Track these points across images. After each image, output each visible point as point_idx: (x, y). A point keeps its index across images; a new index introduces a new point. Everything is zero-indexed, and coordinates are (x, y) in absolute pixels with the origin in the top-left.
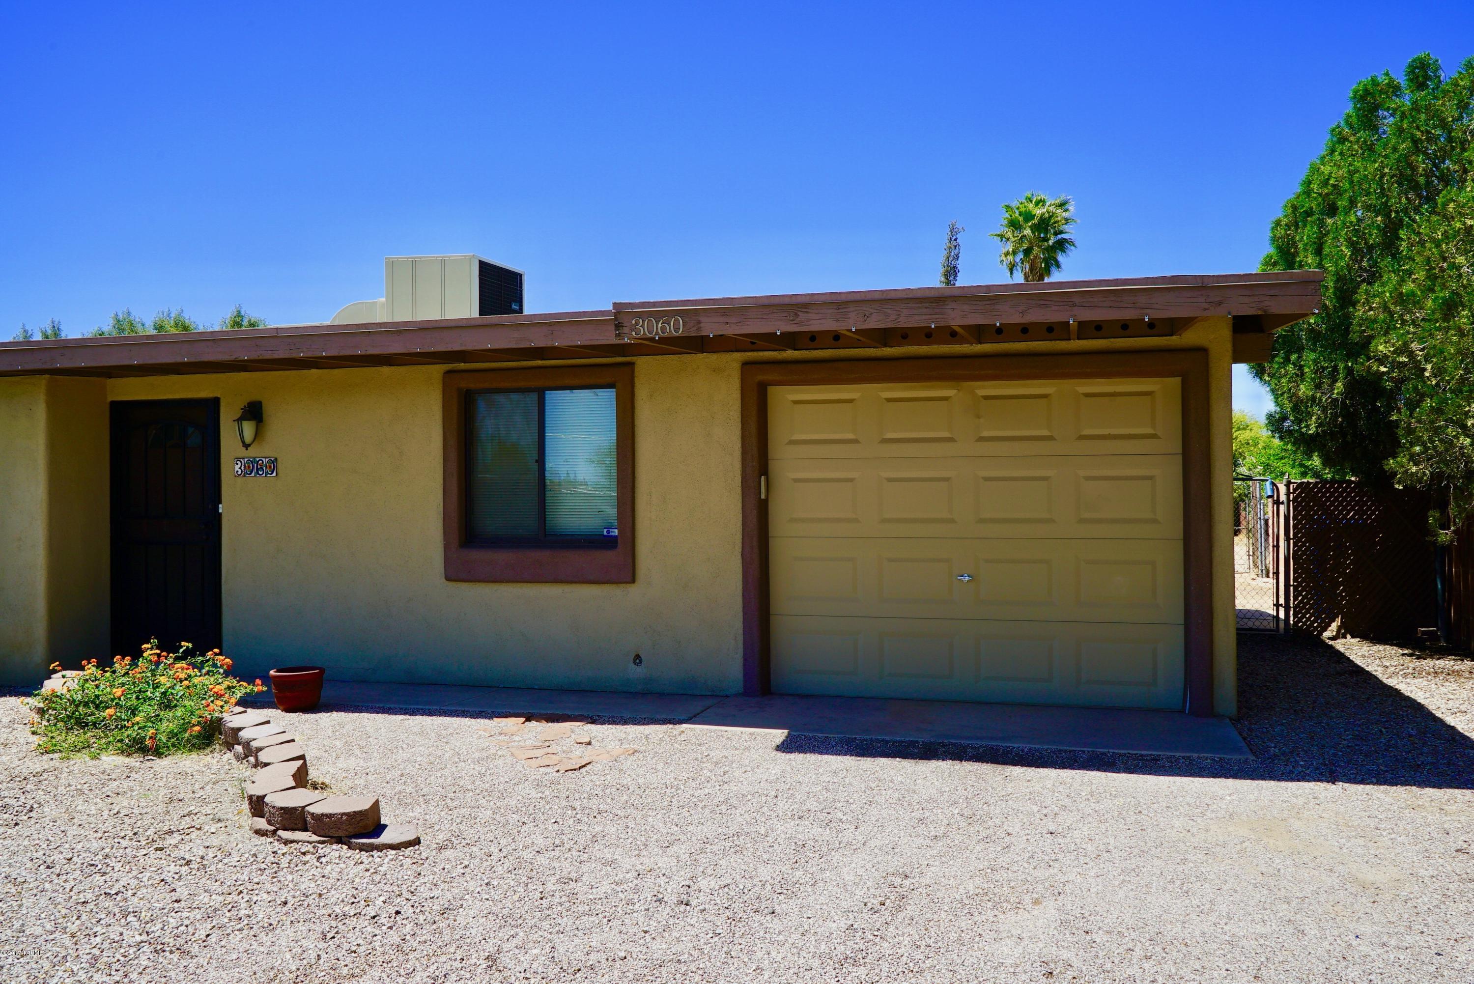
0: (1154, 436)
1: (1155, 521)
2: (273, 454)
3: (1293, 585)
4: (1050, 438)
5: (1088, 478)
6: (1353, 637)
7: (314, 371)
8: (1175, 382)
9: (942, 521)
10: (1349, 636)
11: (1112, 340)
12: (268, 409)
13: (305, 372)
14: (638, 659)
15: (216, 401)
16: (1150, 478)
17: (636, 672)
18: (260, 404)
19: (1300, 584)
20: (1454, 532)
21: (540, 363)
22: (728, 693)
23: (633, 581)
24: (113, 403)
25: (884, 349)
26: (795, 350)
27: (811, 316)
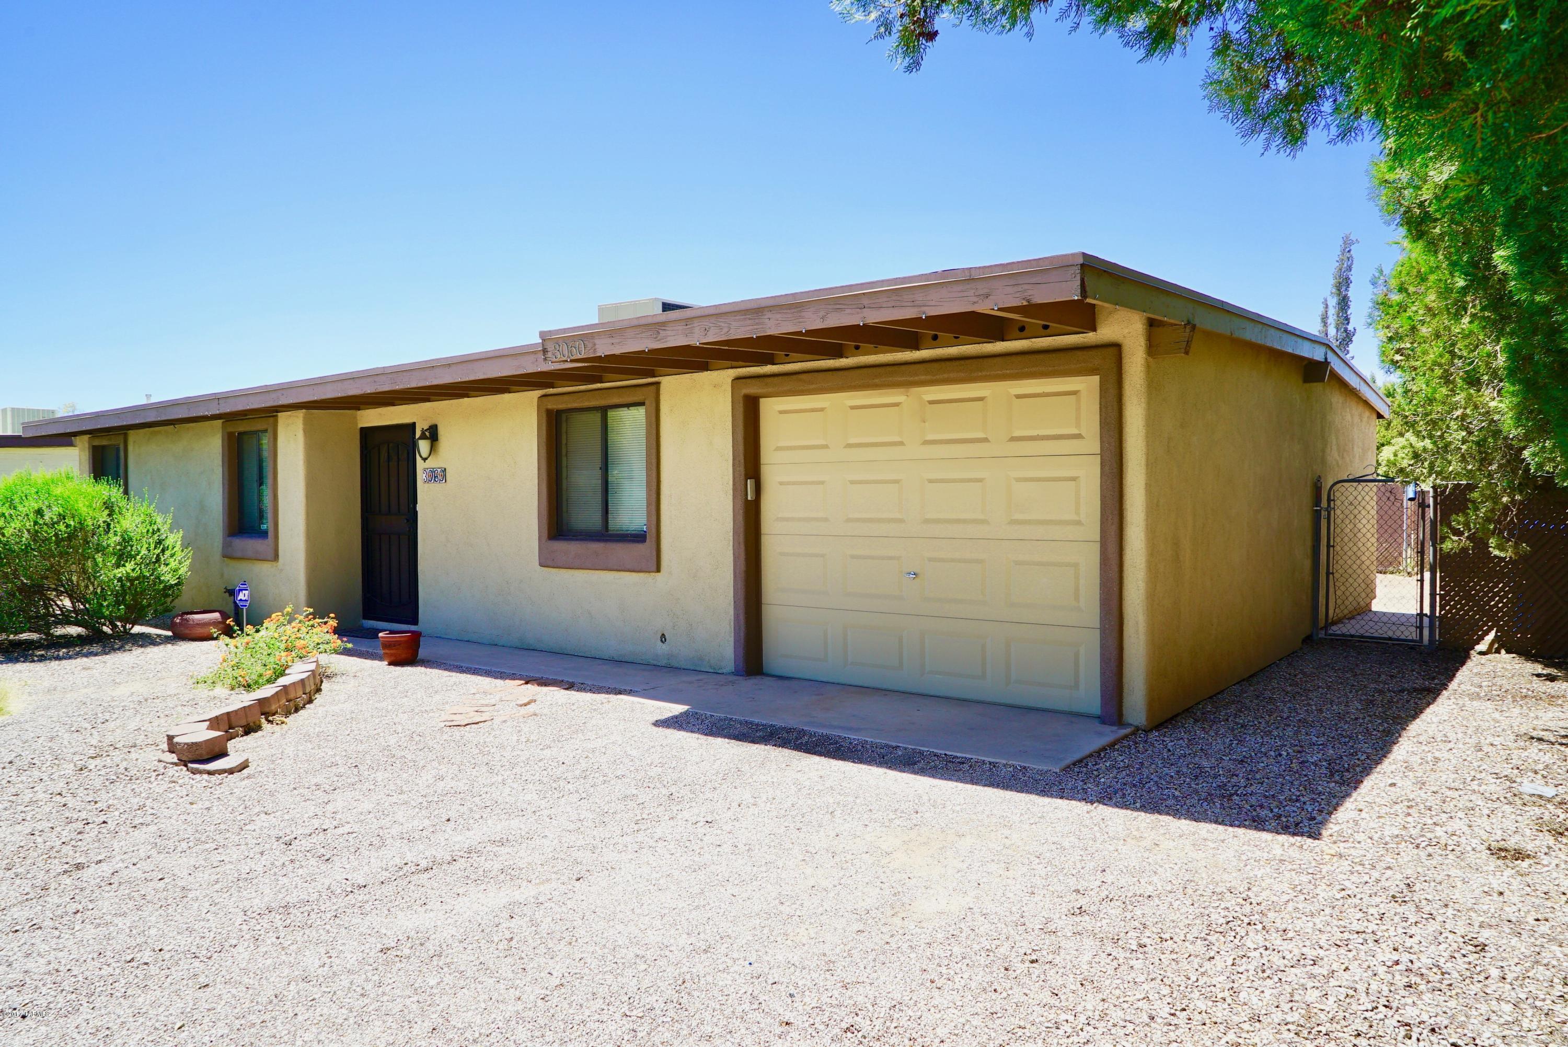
0: (1078, 436)
1: (1079, 523)
2: (443, 466)
3: (1440, 594)
4: (985, 440)
5: (1018, 480)
6: (1508, 652)
7: (466, 399)
8: (1094, 381)
9: (890, 520)
10: (1503, 651)
11: (1033, 340)
12: (442, 432)
13: (461, 400)
14: (663, 638)
15: (414, 424)
16: (1074, 479)
17: (662, 648)
18: (436, 426)
19: (1447, 593)
20: (1468, 538)
21: (599, 385)
22: (724, 671)
23: (658, 570)
24: (362, 429)
25: (841, 360)
26: (773, 364)
27: (669, 333)
